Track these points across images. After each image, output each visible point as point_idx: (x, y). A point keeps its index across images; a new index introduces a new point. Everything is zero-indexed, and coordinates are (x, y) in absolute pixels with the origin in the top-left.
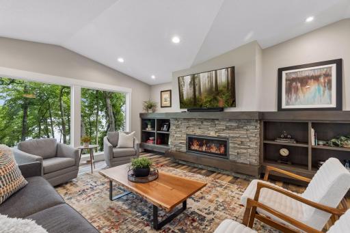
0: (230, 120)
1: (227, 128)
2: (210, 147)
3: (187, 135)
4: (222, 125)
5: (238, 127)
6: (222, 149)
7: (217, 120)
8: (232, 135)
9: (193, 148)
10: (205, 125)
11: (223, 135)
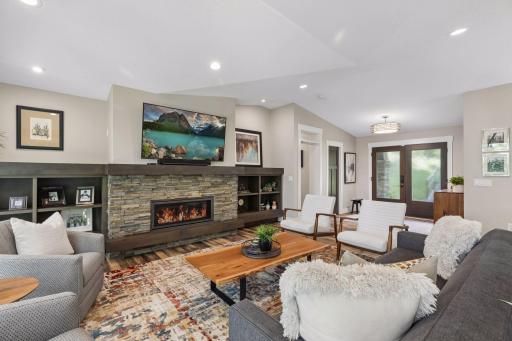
0: (216, 175)
1: (214, 185)
2: (189, 214)
3: (152, 202)
4: (207, 181)
5: (224, 183)
6: (204, 213)
7: (200, 175)
8: (216, 193)
9: (162, 221)
10: (184, 184)
11: (208, 194)
